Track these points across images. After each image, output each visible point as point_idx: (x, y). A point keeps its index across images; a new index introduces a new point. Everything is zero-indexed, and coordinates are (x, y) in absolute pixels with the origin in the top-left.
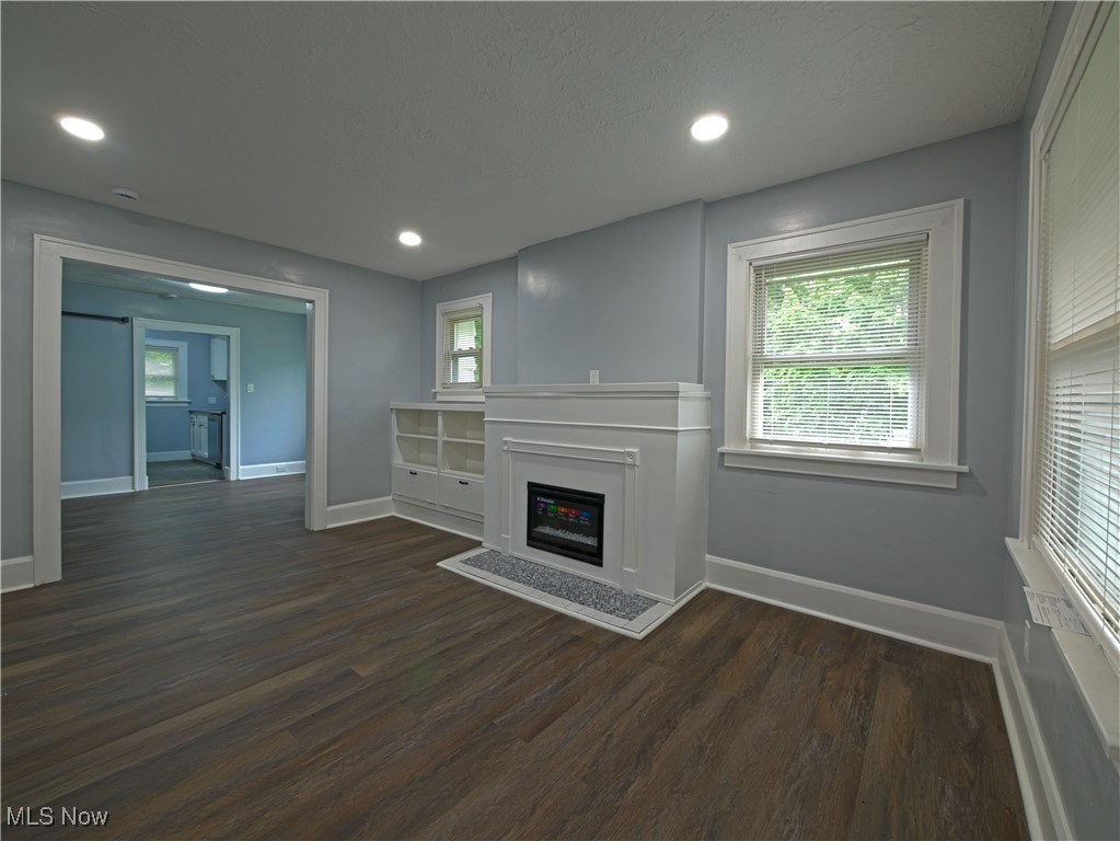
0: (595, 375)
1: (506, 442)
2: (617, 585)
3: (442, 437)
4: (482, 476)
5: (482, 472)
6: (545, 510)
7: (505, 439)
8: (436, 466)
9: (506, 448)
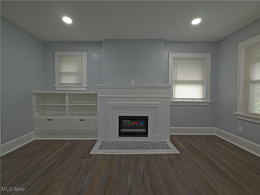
0: (133, 83)
1: (109, 104)
2: (153, 141)
3: (67, 104)
4: (96, 117)
5: (96, 115)
6: (126, 124)
7: (108, 103)
8: (65, 115)
9: (109, 106)
